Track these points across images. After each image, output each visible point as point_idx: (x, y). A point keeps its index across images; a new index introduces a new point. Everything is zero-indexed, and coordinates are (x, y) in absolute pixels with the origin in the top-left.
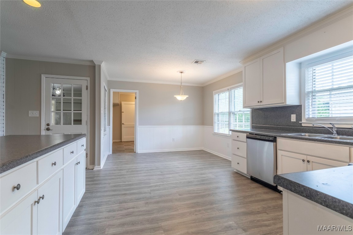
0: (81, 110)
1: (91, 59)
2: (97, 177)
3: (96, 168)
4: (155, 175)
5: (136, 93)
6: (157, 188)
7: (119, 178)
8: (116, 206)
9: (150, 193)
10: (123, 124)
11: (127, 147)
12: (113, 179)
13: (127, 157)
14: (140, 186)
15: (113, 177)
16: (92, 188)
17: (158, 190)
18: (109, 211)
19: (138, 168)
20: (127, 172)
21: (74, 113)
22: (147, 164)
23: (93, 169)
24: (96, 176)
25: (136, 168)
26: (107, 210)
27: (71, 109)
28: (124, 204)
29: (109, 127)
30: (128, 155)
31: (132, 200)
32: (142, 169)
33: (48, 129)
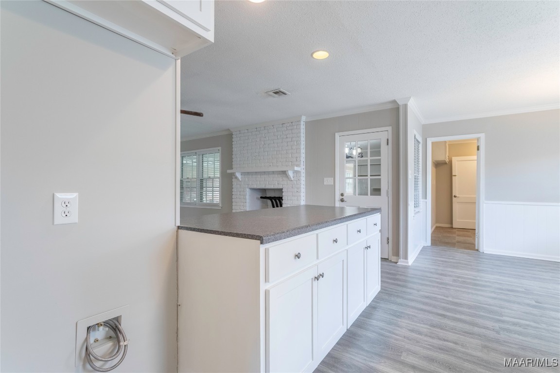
0: (380, 175)
1: (394, 99)
2: (401, 275)
3: (401, 262)
4: (519, 303)
5: (478, 139)
6: (517, 328)
7: (437, 287)
8: (424, 328)
9: (498, 333)
10: (455, 197)
11: (461, 239)
12: (426, 285)
13: (460, 255)
14: (477, 313)
15: (428, 283)
16: (391, 289)
17: (520, 334)
18: (412, 331)
19: (478, 280)
20: (454, 281)
21: (371, 179)
22: (501, 278)
23: (396, 263)
24: (400, 273)
25: (475, 278)
26: (409, 328)
27: (367, 173)
28: (439, 330)
29: (425, 200)
30: (461, 253)
31: (455, 329)
32: (488, 284)
33: (342, 200)
